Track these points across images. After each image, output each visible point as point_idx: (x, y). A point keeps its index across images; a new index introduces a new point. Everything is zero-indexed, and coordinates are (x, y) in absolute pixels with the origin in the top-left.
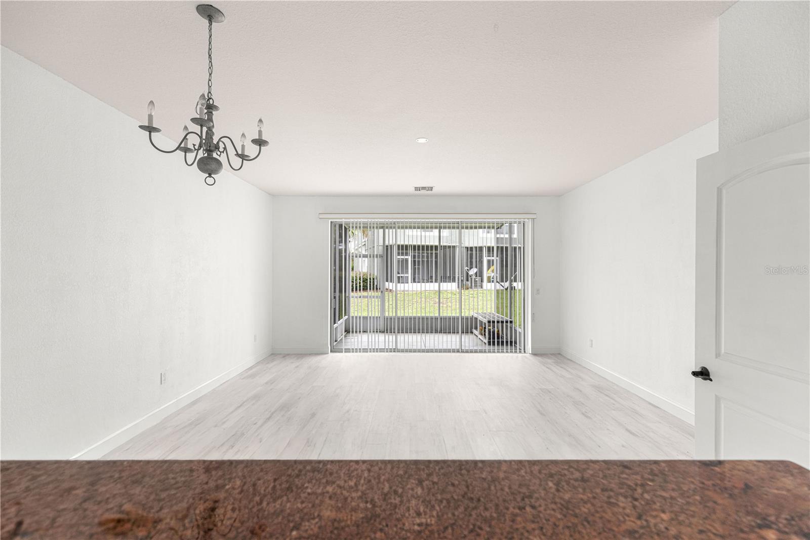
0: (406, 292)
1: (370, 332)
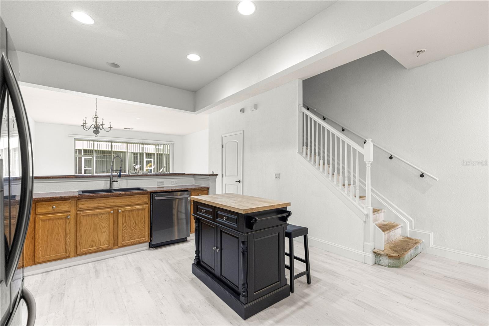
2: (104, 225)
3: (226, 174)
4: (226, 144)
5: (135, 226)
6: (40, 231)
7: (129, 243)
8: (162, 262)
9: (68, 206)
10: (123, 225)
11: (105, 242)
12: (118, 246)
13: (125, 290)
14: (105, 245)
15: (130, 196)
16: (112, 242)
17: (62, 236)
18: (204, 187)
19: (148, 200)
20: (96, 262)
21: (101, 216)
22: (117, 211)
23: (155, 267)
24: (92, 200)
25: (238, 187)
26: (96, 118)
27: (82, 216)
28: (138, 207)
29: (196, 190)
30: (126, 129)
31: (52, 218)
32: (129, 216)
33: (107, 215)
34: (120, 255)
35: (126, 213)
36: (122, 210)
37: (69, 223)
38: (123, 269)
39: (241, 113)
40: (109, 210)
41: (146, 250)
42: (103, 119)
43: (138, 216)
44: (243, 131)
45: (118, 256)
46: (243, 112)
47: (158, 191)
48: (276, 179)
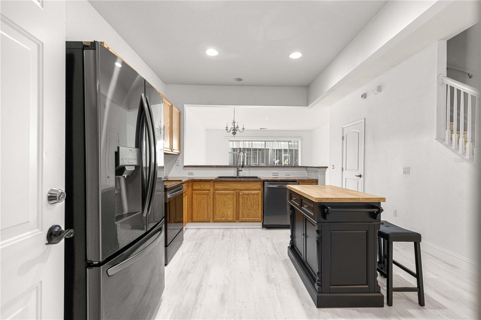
2: (230, 203)
3: (347, 168)
4: (346, 135)
5: (251, 207)
6: (195, 201)
7: (247, 220)
8: (268, 240)
9: (209, 186)
10: (243, 204)
11: (231, 216)
12: (239, 220)
13: (235, 252)
14: (230, 218)
15: (247, 183)
16: (235, 216)
17: (206, 206)
18: (313, 179)
19: (261, 187)
20: (225, 229)
21: (228, 195)
22: (238, 193)
23: (261, 242)
24: (223, 183)
25: (359, 182)
26: (234, 122)
27: (217, 194)
28: (253, 192)
29: (304, 181)
30: (262, 129)
31: (201, 193)
32: (247, 199)
33: (232, 196)
34: (241, 228)
35: (245, 196)
36: (242, 193)
37: (210, 198)
38: (239, 238)
39: (362, 99)
40: (233, 192)
41: (260, 228)
42: (238, 123)
43: (254, 199)
44: (365, 119)
45: (239, 228)
46: (365, 97)
47: (269, 180)
48: (403, 174)
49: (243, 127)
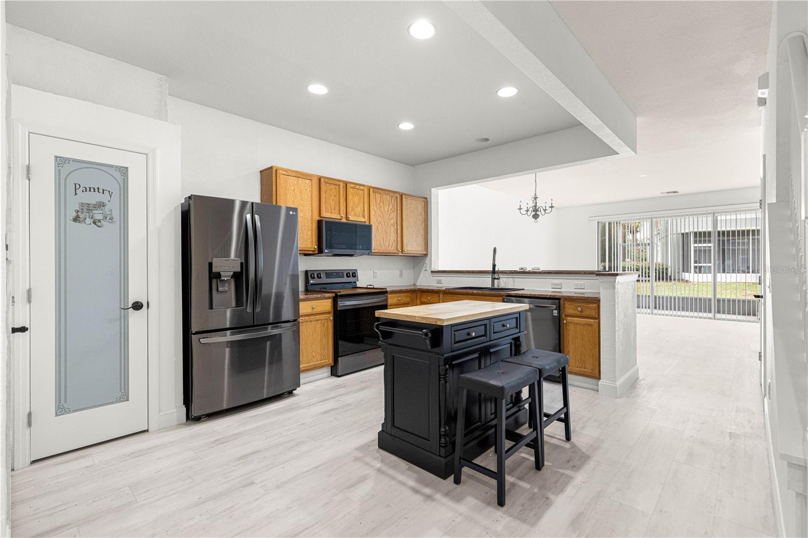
0: (722, 284)
1: (642, 307)
49: (552, 204)
